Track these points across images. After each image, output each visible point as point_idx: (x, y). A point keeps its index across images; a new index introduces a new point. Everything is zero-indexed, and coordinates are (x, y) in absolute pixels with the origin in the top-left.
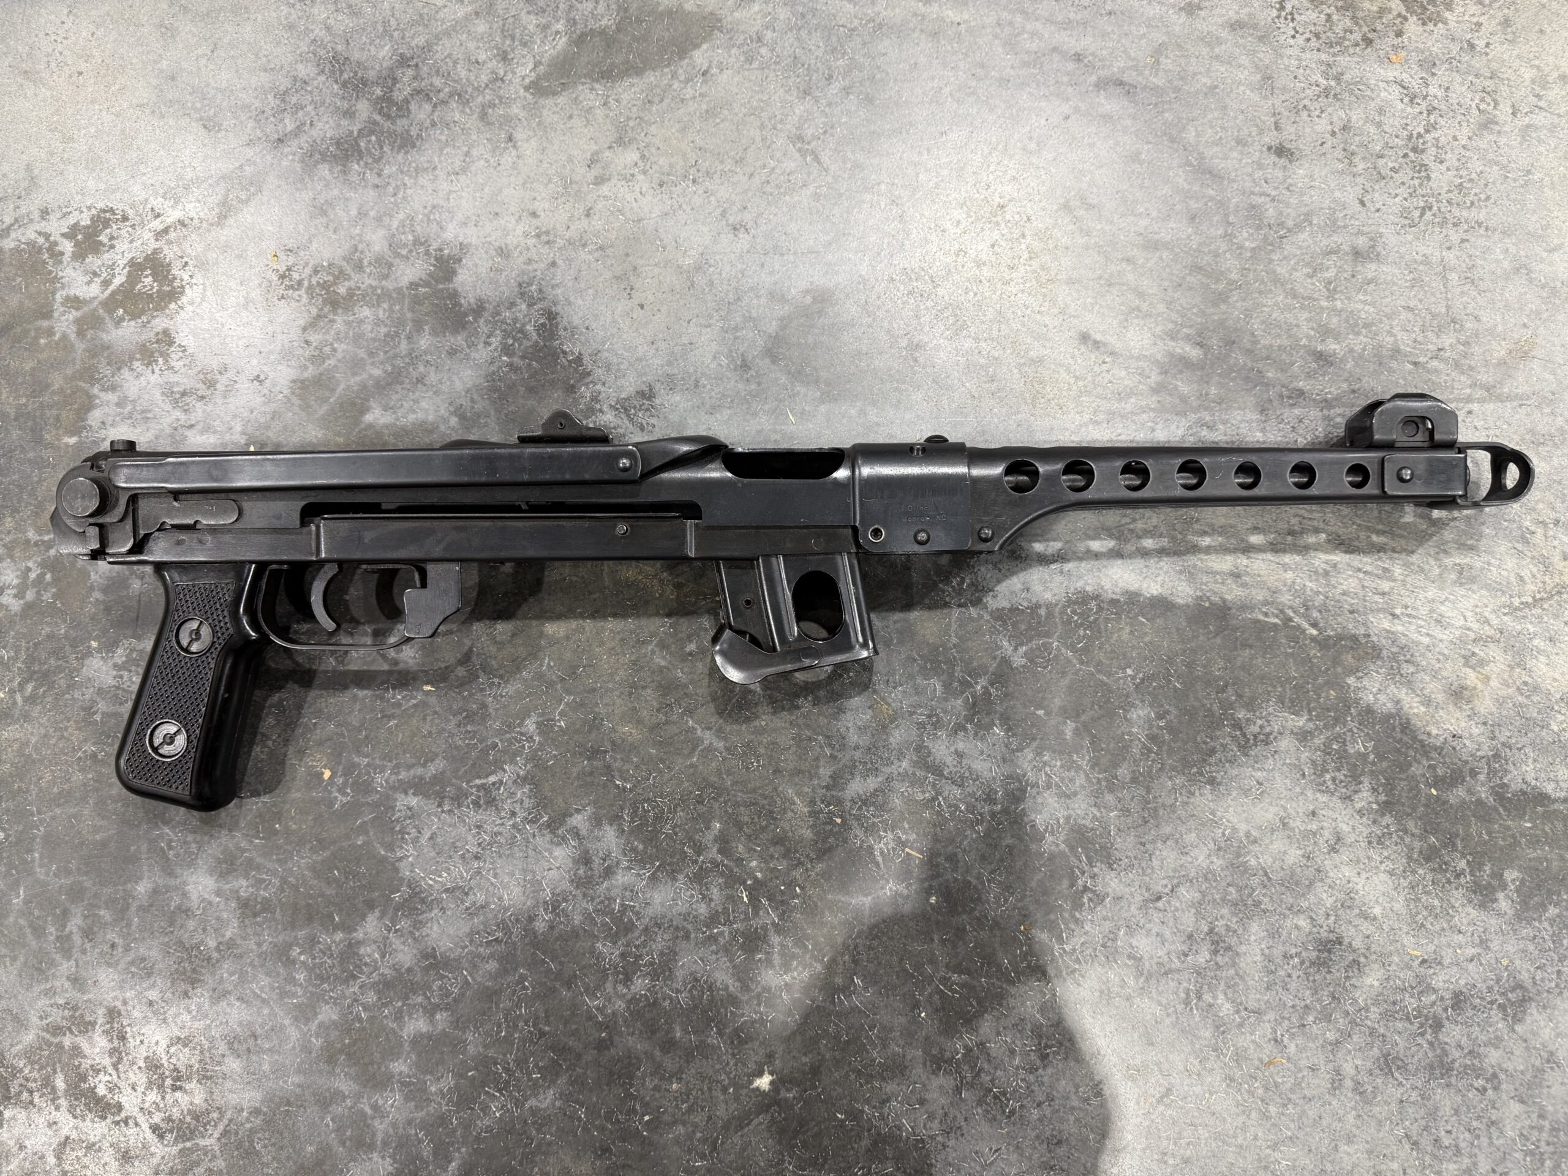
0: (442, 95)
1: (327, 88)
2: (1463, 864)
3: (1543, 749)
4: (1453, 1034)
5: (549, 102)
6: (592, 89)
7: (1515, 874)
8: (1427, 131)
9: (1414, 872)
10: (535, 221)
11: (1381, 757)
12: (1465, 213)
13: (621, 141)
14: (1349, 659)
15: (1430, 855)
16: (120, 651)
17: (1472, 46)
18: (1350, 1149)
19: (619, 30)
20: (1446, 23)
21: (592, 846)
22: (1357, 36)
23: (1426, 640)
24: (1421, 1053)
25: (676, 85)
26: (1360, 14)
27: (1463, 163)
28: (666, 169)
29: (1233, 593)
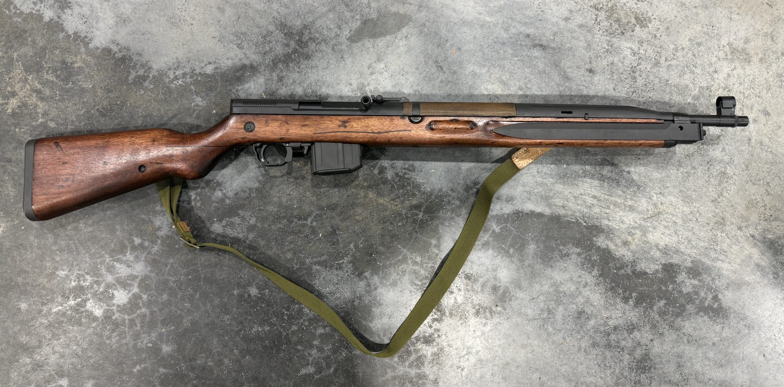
0: (319, 40)
1: (279, 36)
2: (621, 291)
3: (647, 260)
4: (613, 337)
5: (354, 45)
6: (369, 41)
7: (635, 294)
8: (638, 66)
9: (607, 293)
10: (351, 87)
11: (601, 261)
12: (646, 94)
13: (379, 60)
14: (595, 232)
15: (612, 289)
16: (224, 222)
17: (655, 36)
18: (582, 367)
19: (378, 19)
20: (648, 28)
21: (371, 281)
22: (619, 31)
23: (618, 227)
24: (604, 342)
25: (397, 41)
26: (621, 23)
27: (648, 76)
28: (393, 70)
29: (562, 212)
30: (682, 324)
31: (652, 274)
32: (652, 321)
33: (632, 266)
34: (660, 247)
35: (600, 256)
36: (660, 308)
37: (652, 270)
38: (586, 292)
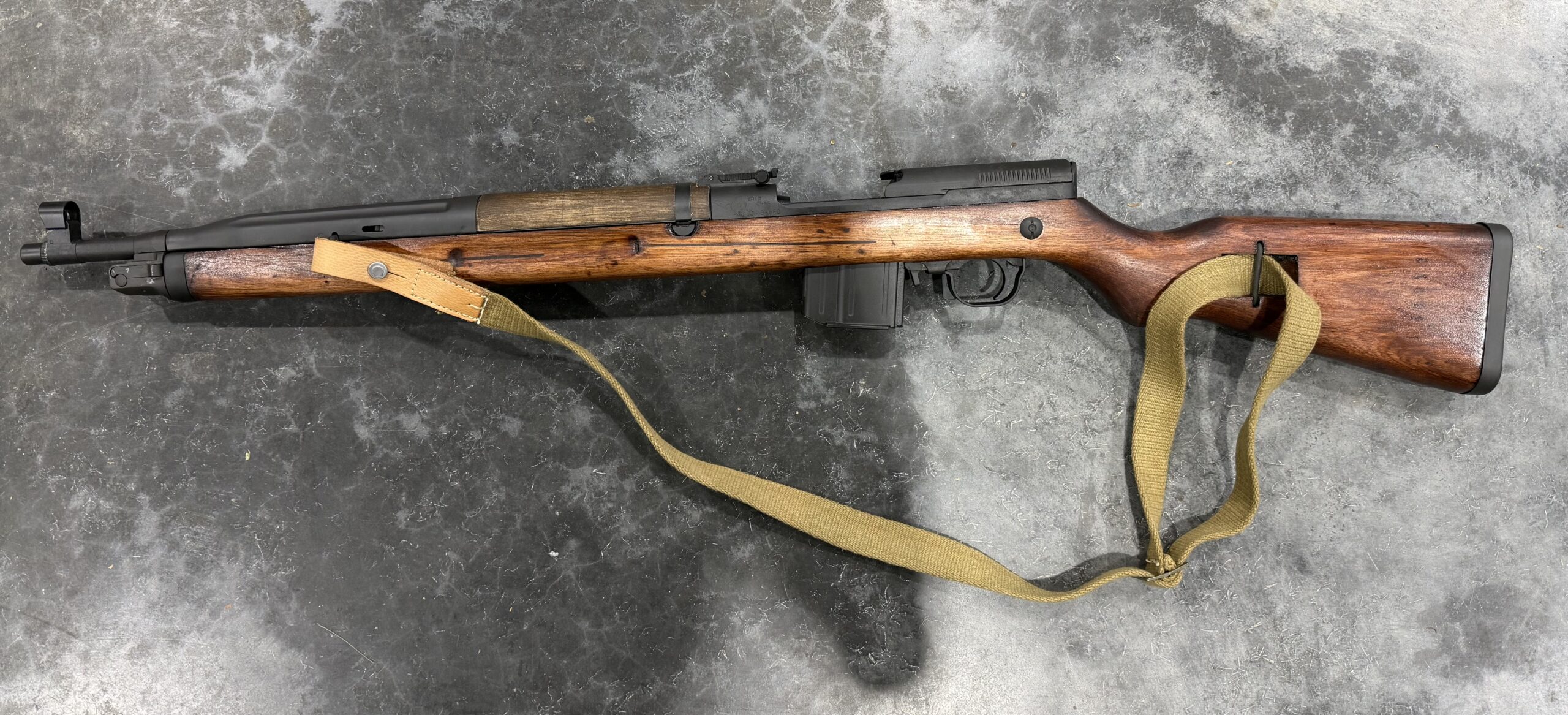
30: (1396, 171)
31: (1320, 73)
32: (1333, 168)
33: (1278, 57)
34: (1331, 20)
35: (1212, 40)
36: (1345, 139)
37: (1320, 64)
38: (1191, 113)
